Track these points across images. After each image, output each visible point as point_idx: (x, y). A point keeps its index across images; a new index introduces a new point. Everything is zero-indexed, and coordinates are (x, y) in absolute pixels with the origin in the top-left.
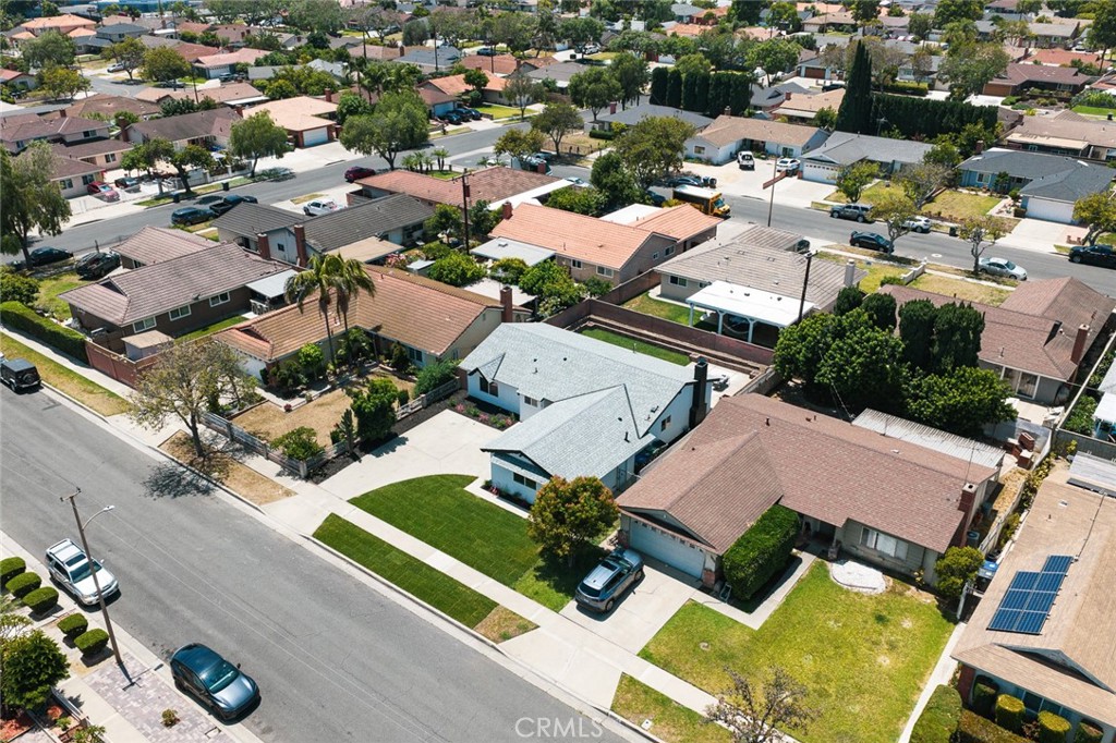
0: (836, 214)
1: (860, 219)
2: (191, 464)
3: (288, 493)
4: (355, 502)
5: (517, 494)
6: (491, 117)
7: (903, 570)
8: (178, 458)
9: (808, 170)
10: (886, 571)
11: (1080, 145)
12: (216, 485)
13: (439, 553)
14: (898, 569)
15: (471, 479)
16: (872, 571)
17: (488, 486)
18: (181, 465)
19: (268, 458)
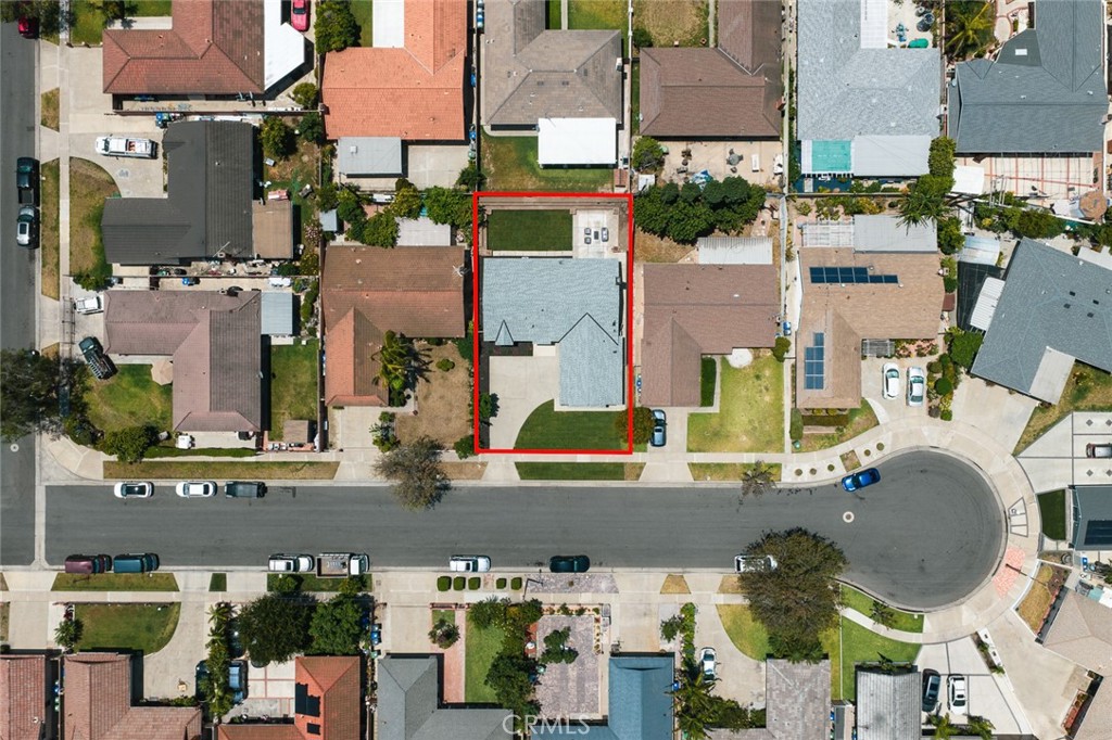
3: (484, 464)
12: (446, 481)
15: (551, 403)
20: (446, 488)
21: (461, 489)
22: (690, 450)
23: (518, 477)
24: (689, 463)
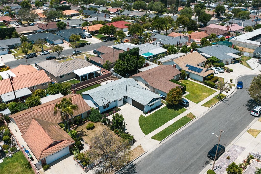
3: (140, 146)
4: (146, 134)
11: (31, 31)
13: (168, 122)
15: (142, 115)
17: (146, 113)
20: (133, 166)
21: (140, 161)
22: (197, 103)
23: (158, 142)
24: (202, 105)
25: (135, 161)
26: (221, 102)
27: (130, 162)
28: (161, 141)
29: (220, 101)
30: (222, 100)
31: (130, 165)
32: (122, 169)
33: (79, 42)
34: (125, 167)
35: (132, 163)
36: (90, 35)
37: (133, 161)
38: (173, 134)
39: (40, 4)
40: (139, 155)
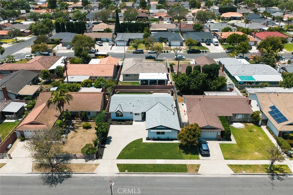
0: (135, 53)
1: (141, 53)
2: (52, 171)
3: (97, 165)
4: (118, 158)
5: (158, 138)
6: (6, 43)
7: (243, 121)
8: (45, 171)
9: (118, 43)
10: (241, 122)
11: (166, 29)
12: (70, 173)
13: (157, 160)
14: (242, 121)
15: (142, 139)
16: (238, 123)
17: (148, 139)
18: (49, 173)
19: (77, 159)
20: (69, 177)
22: (226, 159)
23: (118, 171)
24: (228, 165)
25: (76, 174)
26: (267, 176)
27: (71, 172)
28: (120, 173)
29: (267, 174)
30: (273, 175)
31: (68, 174)
32: (58, 173)
33: (198, 48)
34: (62, 173)
35: (71, 174)
36: (217, 42)
37: (74, 172)
38: (144, 174)
39: (210, 3)
40: (84, 172)
